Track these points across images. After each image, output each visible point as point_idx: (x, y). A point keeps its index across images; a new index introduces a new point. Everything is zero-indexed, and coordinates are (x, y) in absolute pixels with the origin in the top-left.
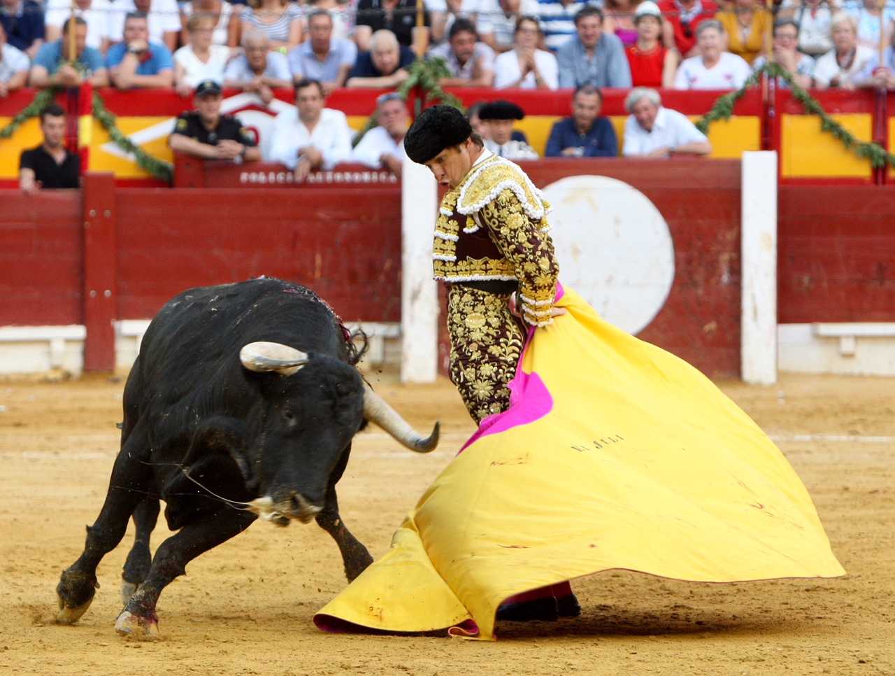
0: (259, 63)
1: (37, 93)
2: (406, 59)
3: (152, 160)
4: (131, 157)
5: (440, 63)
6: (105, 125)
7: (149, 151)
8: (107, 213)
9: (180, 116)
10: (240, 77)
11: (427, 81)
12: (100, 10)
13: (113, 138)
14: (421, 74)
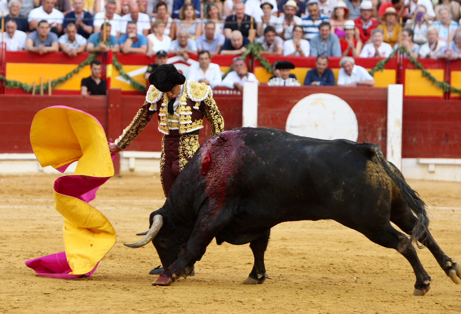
0: (184, 43)
1: (89, 55)
2: (246, 43)
3: (137, 83)
4: (128, 82)
5: (260, 44)
6: (117, 68)
7: (136, 80)
8: (118, 106)
9: (149, 65)
10: (176, 49)
11: (254, 52)
12: (117, 20)
13: (121, 74)
14: (252, 49)
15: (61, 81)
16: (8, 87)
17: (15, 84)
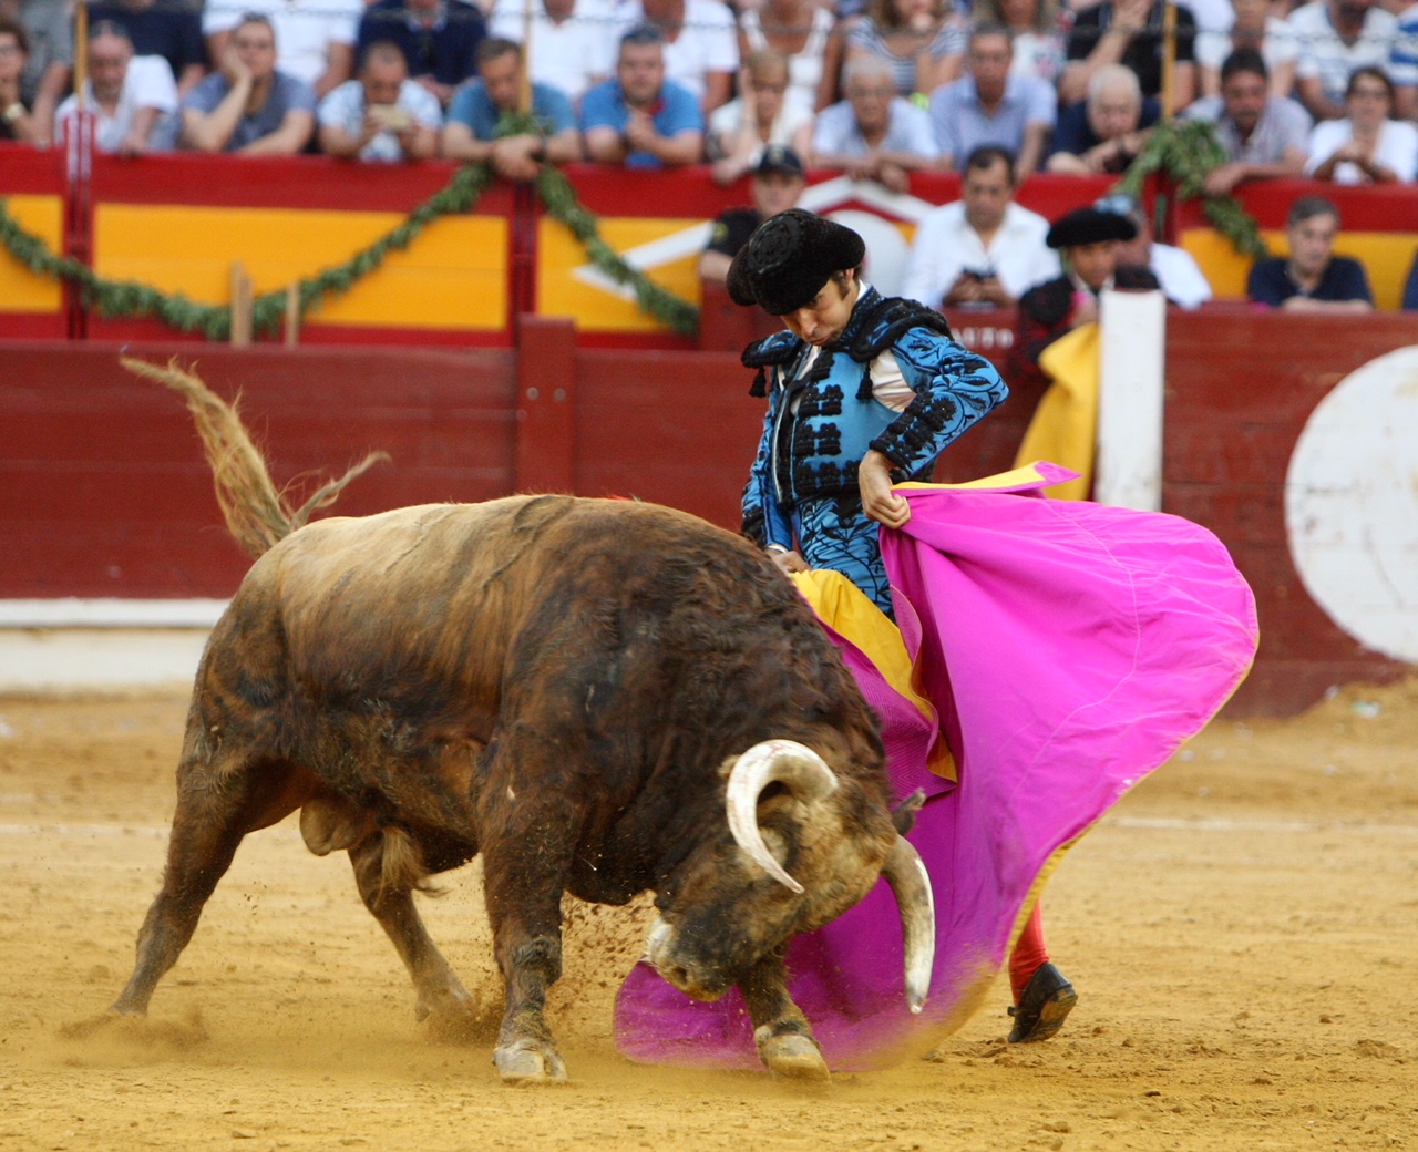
1: (458, 169)
3: (664, 296)
4: (628, 293)
5: (1203, 130)
6: (580, 233)
7: (661, 281)
8: (560, 395)
9: (719, 218)
11: (1177, 163)
12: (590, 20)
13: (592, 258)
14: (1168, 150)
15: (330, 285)
16: (101, 309)
17: (133, 294)
